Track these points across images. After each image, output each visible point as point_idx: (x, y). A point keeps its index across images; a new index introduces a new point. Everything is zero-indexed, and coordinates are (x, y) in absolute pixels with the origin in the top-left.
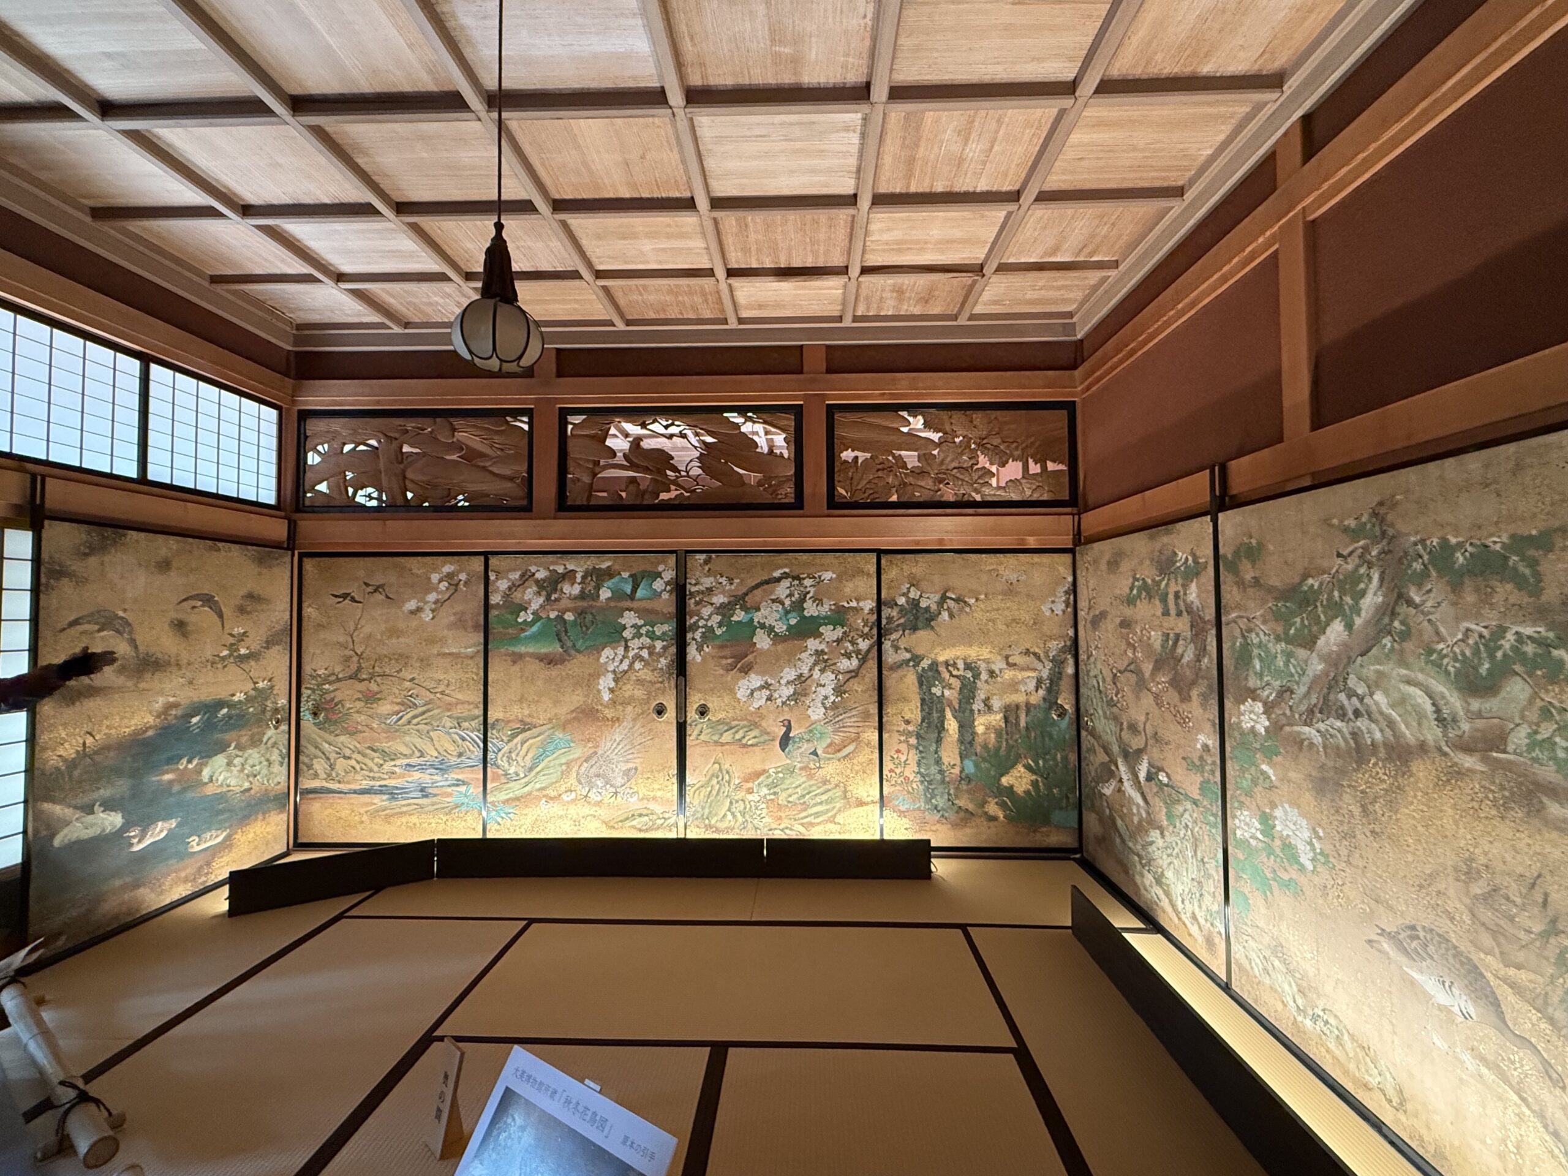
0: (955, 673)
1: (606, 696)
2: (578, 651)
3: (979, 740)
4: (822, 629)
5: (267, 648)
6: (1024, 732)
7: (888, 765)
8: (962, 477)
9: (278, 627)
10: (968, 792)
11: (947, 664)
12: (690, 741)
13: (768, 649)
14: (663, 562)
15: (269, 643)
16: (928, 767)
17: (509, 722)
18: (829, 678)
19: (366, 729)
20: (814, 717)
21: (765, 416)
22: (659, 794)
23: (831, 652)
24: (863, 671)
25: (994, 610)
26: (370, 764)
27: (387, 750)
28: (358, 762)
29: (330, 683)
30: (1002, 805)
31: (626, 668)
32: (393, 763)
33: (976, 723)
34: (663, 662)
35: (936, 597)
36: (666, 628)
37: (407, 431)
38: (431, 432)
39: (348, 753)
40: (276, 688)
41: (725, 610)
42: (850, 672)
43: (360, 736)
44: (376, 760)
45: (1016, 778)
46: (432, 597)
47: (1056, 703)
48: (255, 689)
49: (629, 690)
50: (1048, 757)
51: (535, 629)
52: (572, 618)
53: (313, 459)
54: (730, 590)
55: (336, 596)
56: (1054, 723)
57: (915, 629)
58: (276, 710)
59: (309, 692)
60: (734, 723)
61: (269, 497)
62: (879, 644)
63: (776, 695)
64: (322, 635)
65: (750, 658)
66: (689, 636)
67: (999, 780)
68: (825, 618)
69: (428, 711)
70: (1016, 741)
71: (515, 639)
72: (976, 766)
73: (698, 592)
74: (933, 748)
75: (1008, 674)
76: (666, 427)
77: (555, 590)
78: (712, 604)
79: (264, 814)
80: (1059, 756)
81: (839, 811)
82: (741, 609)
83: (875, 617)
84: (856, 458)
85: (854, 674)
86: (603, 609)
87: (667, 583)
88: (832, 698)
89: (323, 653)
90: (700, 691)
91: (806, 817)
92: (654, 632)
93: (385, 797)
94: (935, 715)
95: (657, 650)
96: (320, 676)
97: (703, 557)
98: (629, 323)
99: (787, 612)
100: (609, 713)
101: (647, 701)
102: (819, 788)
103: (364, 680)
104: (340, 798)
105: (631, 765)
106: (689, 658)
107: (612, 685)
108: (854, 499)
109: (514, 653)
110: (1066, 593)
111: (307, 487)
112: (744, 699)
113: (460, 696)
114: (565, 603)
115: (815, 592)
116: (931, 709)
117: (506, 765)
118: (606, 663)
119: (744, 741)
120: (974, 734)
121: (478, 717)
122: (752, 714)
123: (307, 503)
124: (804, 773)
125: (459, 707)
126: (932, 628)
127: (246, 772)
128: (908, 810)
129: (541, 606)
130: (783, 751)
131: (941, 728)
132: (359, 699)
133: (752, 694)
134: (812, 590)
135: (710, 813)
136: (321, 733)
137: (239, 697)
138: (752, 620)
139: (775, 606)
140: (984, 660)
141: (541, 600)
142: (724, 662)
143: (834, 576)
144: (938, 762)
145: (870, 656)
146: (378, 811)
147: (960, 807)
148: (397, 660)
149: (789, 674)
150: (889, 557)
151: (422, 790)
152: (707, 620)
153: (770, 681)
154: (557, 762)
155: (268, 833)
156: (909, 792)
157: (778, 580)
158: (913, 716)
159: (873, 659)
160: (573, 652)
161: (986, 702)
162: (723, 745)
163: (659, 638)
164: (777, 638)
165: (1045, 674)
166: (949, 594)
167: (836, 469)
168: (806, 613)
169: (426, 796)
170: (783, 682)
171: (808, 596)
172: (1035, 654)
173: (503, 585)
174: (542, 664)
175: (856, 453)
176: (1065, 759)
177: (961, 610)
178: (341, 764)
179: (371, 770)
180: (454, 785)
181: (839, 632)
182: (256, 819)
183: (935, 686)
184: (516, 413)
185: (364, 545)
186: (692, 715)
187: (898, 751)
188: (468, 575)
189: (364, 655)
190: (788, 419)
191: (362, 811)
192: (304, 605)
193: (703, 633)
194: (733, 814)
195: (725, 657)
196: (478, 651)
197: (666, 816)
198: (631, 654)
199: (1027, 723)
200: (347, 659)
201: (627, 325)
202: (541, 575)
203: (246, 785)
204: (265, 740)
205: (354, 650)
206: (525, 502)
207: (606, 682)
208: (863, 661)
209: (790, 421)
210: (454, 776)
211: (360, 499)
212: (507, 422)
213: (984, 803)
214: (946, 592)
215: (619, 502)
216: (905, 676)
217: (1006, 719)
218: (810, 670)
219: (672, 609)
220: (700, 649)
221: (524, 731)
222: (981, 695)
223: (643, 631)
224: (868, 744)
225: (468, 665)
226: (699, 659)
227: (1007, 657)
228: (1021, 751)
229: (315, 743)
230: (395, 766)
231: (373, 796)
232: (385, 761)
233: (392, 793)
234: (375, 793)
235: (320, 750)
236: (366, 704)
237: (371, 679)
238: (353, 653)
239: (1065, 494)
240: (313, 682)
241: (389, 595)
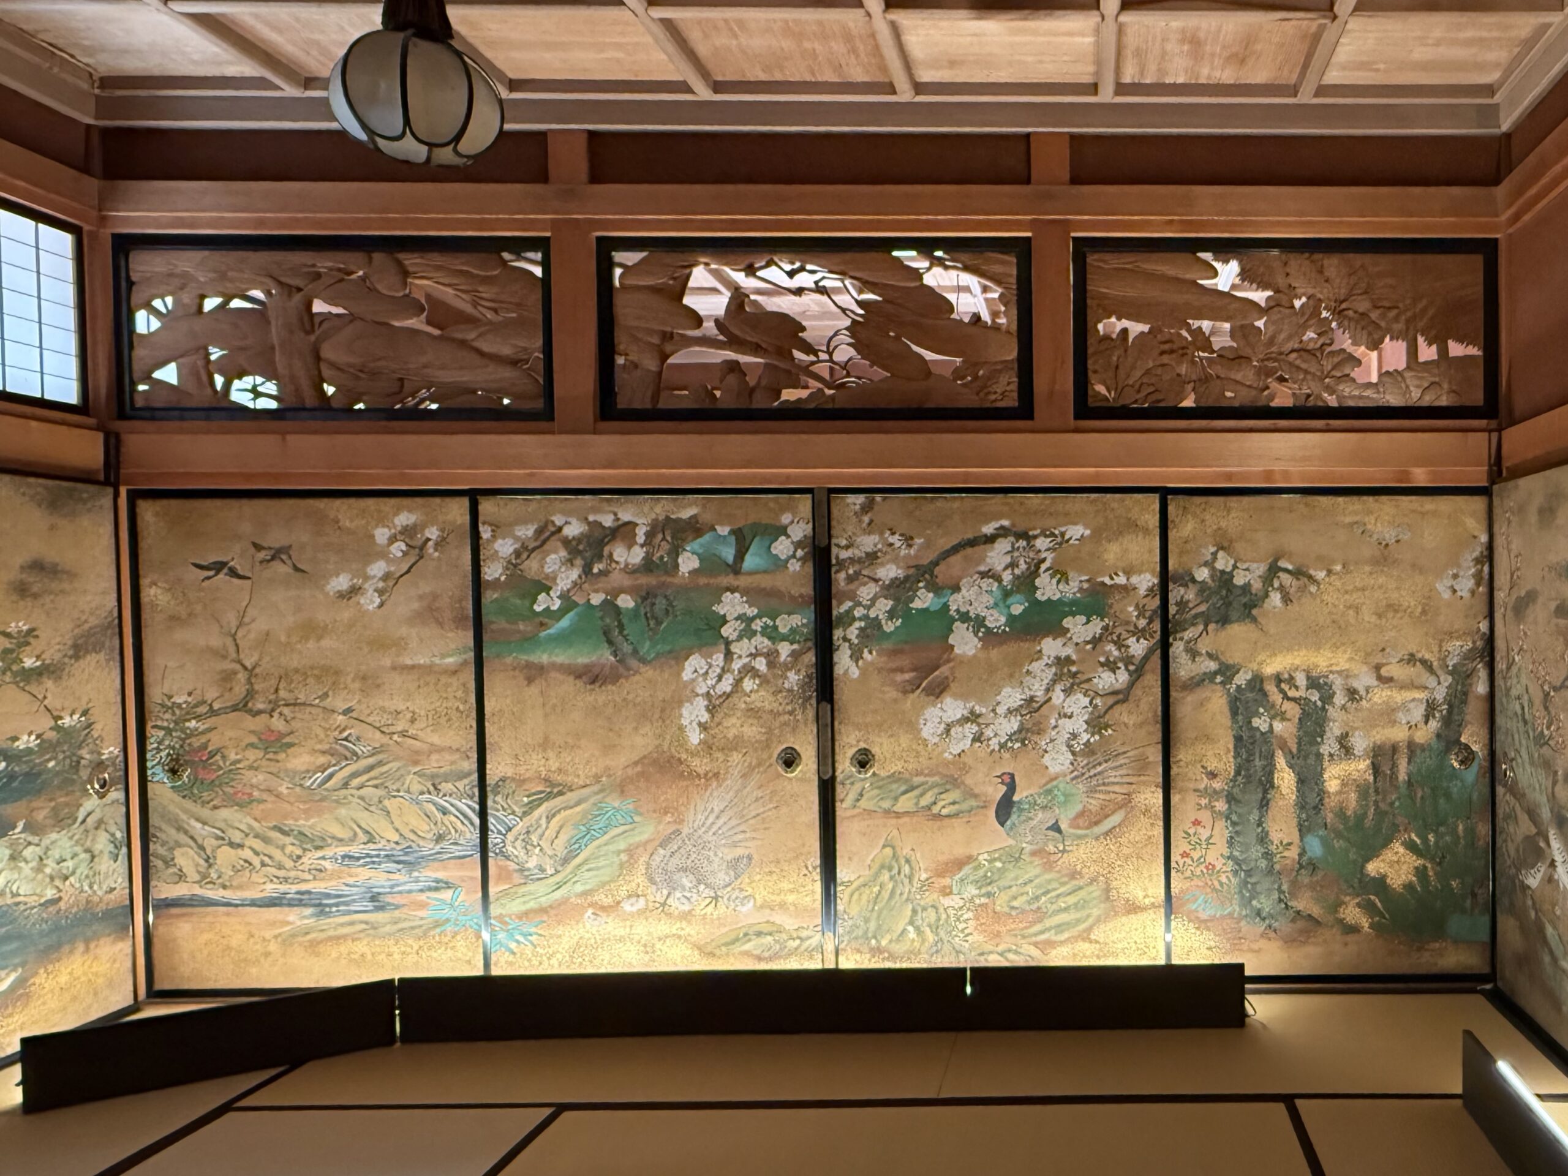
0: (1292, 693)
1: (695, 737)
2: (643, 661)
3: (1331, 803)
4: (1067, 622)
5: (76, 657)
6: (1403, 789)
7: (1179, 846)
8: (1304, 366)
9: (93, 621)
10: (1312, 887)
11: (1278, 679)
12: (843, 809)
13: (975, 656)
14: (792, 509)
15: (79, 650)
16: (1246, 848)
17: (524, 781)
18: (1078, 703)
19: (265, 796)
20: (1054, 769)
21: (965, 257)
22: (791, 898)
23: (1082, 661)
24: (1137, 691)
25: (1357, 589)
26: (277, 854)
27: (306, 831)
28: (257, 853)
29: (198, 717)
30: (1368, 908)
31: (728, 689)
32: (320, 854)
33: (1326, 776)
34: (793, 679)
35: (1260, 569)
36: (798, 620)
37: (318, 276)
38: (363, 279)
39: (237, 837)
40: (98, 727)
41: (899, 590)
42: (1115, 693)
43: (257, 810)
44: (289, 849)
45: (1391, 864)
46: (378, 568)
47: (1458, 742)
48: (57, 728)
49: (734, 725)
50: (1442, 829)
51: (565, 622)
52: (631, 604)
53: (144, 323)
54: (908, 556)
55: (201, 567)
56: (1454, 774)
57: (1224, 621)
58: (100, 765)
59: (161, 733)
60: (917, 780)
61: (67, 391)
62: (1165, 646)
63: (989, 733)
64: (180, 635)
65: (944, 671)
66: (838, 633)
67: (1363, 867)
68: (1073, 603)
69: (380, 763)
70: (1392, 804)
71: (530, 641)
72: (1325, 843)
73: (852, 560)
74: (1254, 816)
75: (1381, 696)
76: (791, 274)
77: (600, 557)
78: (876, 581)
79: (87, 942)
80: (1461, 827)
81: (1098, 920)
82: (928, 588)
83: (1157, 602)
84: (1125, 331)
85: (1121, 696)
86: (684, 590)
87: (798, 545)
88: (1085, 737)
89: (182, 667)
90: (858, 727)
91: (1042, 932)
92: (775, 628)
93: (309, 911)
94: (1258, 763)
95: (783, 658)
96: (179, 706)
97: (860, 499)
98: (718, 87)
99: (1007, 594)
100: (700, 765)
101: (767, 745)
102: (1063, 884)
103: (260, 712)
104: (228, 914)
105: (740, 852)
106: (838, 670)
107: (705, 717)
108: (1121, 402)
109: (529, 665)
110: (1478, 561)
111: (136, 375)
112: (936, 740)
113: (435, 739)
114: (617, 578)
115: (1054, 560)
116: (1251, 754)
117: (522, 854)
118: (693, 680)
119: (935, 810)
120: (1322, 793)
121: (469, 774)
122: (947, 764)
123: (139, 403)
124: (1037, 861)
125: (434, 757)
126: (1254, 620)
127: (48, 871)
128: (1212, 919)
129: (575, 584)
130: (1002, 826)
131: (1267, 784)
132: (252, 745)
133: (948, 731)
134: (1050, 557)
135: (879, 927)
136: (188, 804)
137: (26, 741)
138: (946, 607)
139: (985, 583)
140: (1339, 673)
141: (574, 574)
142: (899, 677)
143: (1088, 532)
144: (1263, 839)
145: (1147, 667)
146: (294, 936)
147: (1298, 912)
148: (318, 678)
149: (1011, 697)
150: (1181, 499)
151: (374, 898)
152: (869, 608)
153: (978, 709)
154: (611, 848)
155: (96, 974)
156: (1214, 889)
157: (991, 539)
158: (1221, 766)
159: (1153, 671)
160: (633, 663)
161: (1343, 741)
162: (898, 815)
163: (784, 638)
164: (990, 638)
165: (1440, 694)
166: (1282, 564)
167: (1090, 351)
168: (1038, 595)
169: (381, 908)
170: (1001, 710)
171: (1043, 567)
172: (1424, 662)
173: (505, 547)
174: (579, 683)
175: (1126, 323)
176: (1471, 831)
177: (1302, 589)
178: (225, 856)
179: (280, 867)
180: (430, 889)
181: (1096, 627)
182: (71, 952)
183: (1259, 715)
184: (519, 246)
185: (249, 477)
186: (845, 766)
187: (1197, 823)
188: (442, 530)
189: (257, 670)
190: (1003, 263)
191: (268, 934)
192: (144, 582)
193: (861, 629)
194: (918, 929)
195: (901, 670)
196: (465, 663)
197: (804, 934)
198: (736, 665)
199: (1409, 775)
200: (227, 678)
201: (716, 91)
202: (574, 529)
203: (50, 893)
204: (81, 817)
205: (240, 662)
206: (539, 404)
207: (694, 713)
208: (1137, 674)
209: (1009, 266)
210: (429, 874)
212: (504, 263)
213: (1338, 904)
214: (1276, 560)
215: (707, 404)
216: (1208, 699)
217: (1376, 769)
218: (1048, 690)
219: (808, 590)
220: (856, 656)
221: (550, 796)
222: (1334, 729)
223: (757, 625)
224: (1146, 812)
225: (447, 685)
226: (855, 672)
227: (1378, 668)
228: (1400, 820)
229: (176, 821)
230: (323, 858)
231: (286, 909)
232: (305, 850)
233: (320, 905)
234: (290, 905)
235: (186, 832)
236: (266, 753)
237: (273, 710)
238: (238, 667)
239: (1477, 398)
240: (167, 716)
241: (299, 566)
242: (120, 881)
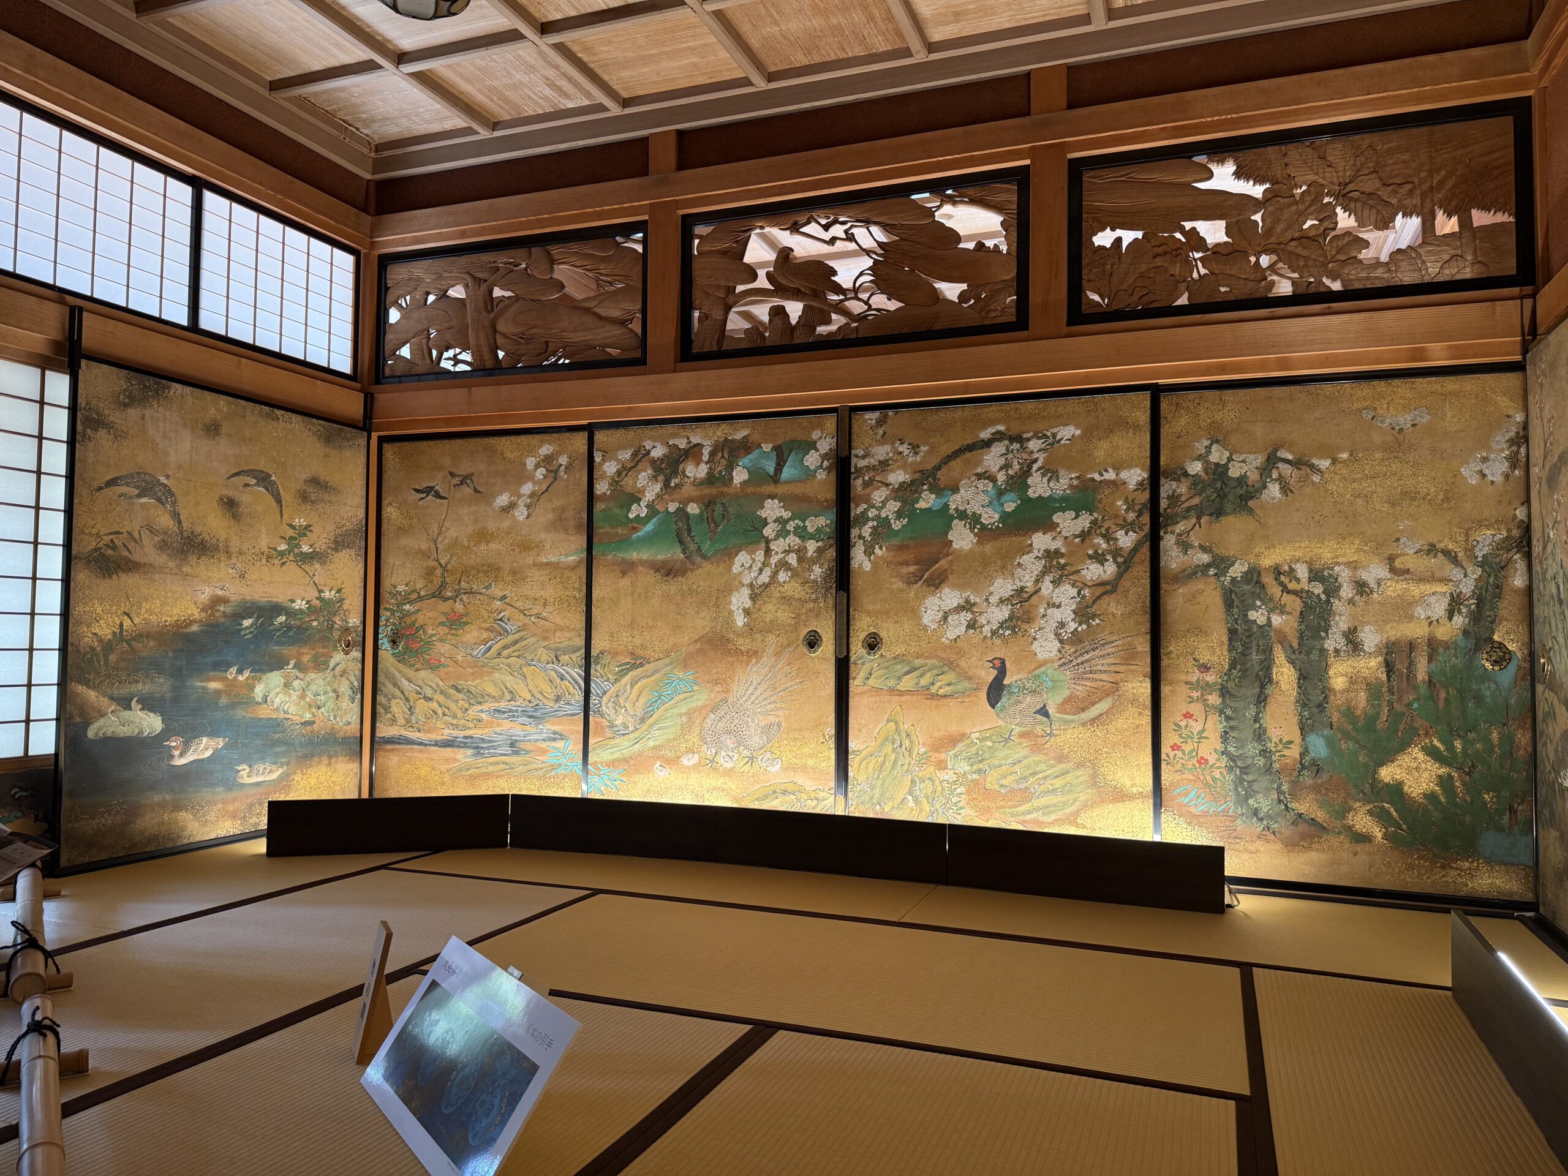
0: (1292, 586)
1: (740, 621)
2: (704, 557)
3: (1337, 701)
4: (1057, 518)
5: (336, 550)
6: (1423, 690)
7: (1169, 738)
8: (1305, 253)
10: (1316, 789)
11: (1277, 571)
12: (856, 685)
13: (971, 550)
14: (820, 426)
16: (1241, 743)
17: (616, 654)
18: (1066, 594)
19: (449, 662)
20: (1042, 655)
21: (971, 191)
22: (811, 763)
23: (1071, 553)
24: (1125, 583)
25: (1367, 477)
26: (454, 707)
27: (473, 690)
28: (440, 706)
29: (410, 602)
30: (1381, 816)
31: (767, 580)
32: (480, 708)
33: (1331, 672)
34: (817, 571)
35: (1258, 460)
36: (822, 522)
37: (498, 269)
38: (526, 269)
39: (429, 692)
40: (347, 602)
41: (906, 493)
42: (1103, 584)
43: (443, 671)
44: (461, 703)
45: (1409, 770)
46: (527, 488)
47: (1490, 639)
48: (320, 599)
49: (771, 611)
50: (1471, 736)
51: (649, 527)
52: (697, 511)
53: (394, 316)
54: (915, 463)
55: (418, 491)
56: (1485, 676)
57: (1219, 513)
58: (346, 630)
59: (388, 614)
60: (918, 662)
61: (346, 364)
62: (1154, 540)
63: (982, 620)
64: (404, 541)
65: (943, 563)
66: (854, 532)
67: (1375, 772)
68: (1063, 499)
69: (522, 639)
70: (1409, 705)
71: (624, 542)
72: (1330, 743)
73: (868, 468)
74: (1251, 712)
75: (1395, 588)
76: (826, 227)
77: (675, 472)
78: (887, 485)
80: (1495, 735)
81: (1085, 806)
82: (931, 490)
83: (1146, 495)
84: (1119, 240)
85: (1108, 588)
86: (737, 497)
87: (825, 457)
88: (1073, 626)
89: (403, 564)
90: (869, 613)
91: (1030, 812)
92: (805, 527)
93: (470, 752)
94: (1255, 657)
95: (810, 554)
96: (399, 593)
97: (876, 415)
98: (771, 77)
99: (1000, 493)
100: (743, 643)
101: (795, 628)
102: (1052, 766)
103: (448, 598)
104: (420, 751)
105: (772, 719)
106: (855, 564)
107: (748, 604)
108: (1115, 307)
109: (624, 561)
110: (1511, 442)
111: (387, 352)
112: (934, 626)
113: (558, 620)
114: (688, 490)
115: (1046, 461)
116: (1247, 647)
117: (612, 712)
118: (741, 573)
119: (934, 689)
120: (1327, 692)
121: (578, 649)
122: (945, 648)
123: (387, 372)
124: (1025, 743)
125: (558, 634)
126: (1251, 511)
127: (308, 699)
128: (1205, 814)
129: (658, 496)
130: (993, 708)
131: (1265, 679)
132: (442, 624)
133: (945, 618)
134: (1041, 458)
135: (882, 795)
136: (401, 667)
137: (300, 604)
138: (946, 506)
139: (981, 484)
140: (1348, 564)
141: (658, 487)
142: (905, 570)
143: (1078, 432)
144: (1260, 735)
145: (1137, 559)
146: (460, 771)
147: (1300, 815)
148: (486, 573)
149: (1003, 587)
150: (1175, 397)
151: (512, 745)
152: (879, 509)
153: (972, 598)
154: (676, 711)
156: (1206, 785)
157: (987, 444)
158: (1215, 659)
159: (1142, 562)
160: (698, 559)
161: (1352, 638)
162: (901, 693)
163: (812, 537)
164: (985, 533)
165: (1467, 587)
166: (1283, 454)
167: (1085, 262)
168: (1031, 493)
169: (517, 753)
170: (994, 599)
171: (1035, 467)
172: (1446, 553)
173: (610, 468)
174: (658, 575)
175: (1119, 233)
176: (1508, 740)
177: (1304, 480)
178: (421, 706)
179: (455, 717)
180: (550, 739)
181: (1084, 521)
183: (1255, 608)
184: (627, 230)
185: (448, 422)
186: (857, 650)
187: (1188, 716)
188: (570, 457)
189: (449, 567)
190: (1007, 191)
191: (444, 768)
192: (384, 503)
193: (873, 528)
194: (916, 800)
195: (906, 563)
196: (580, 562)
197: (821, 795)
198: (774, 560)
199: (1430, 675)
200: (429, 573)
201: (769, 80)
202: (658, 452)
203: (308, 716)
205: (437, 561)
206: (638, 354)
207: (740, 600)
208: (1125, 565)
209: (1009, 194)
210: (549, 727)
211: (446, 365)
212: (618, 244)
213: (1344, 811)
214: (1277, 450)
215: (759, 343)
216: (1201, 592)
217: (1389, 667)
218: (1037, 581)
219: (830, 494)
220: (869, 552)
221: (635, 666)
222: (1341, 623)
223: (791, 526)
224: (1134, 701)
225: (569, 578)
226: (867, 566)
227: (1391, 559)
228: (1418, 723)
229: (394, 679)
230: (482, 711)
231: (456, 750)
232: (470, 704)
233: (478, 747)
234: (458, 746)
235: (399, 688)
236: (451, 629)
237: (457, 596)
238: (437, 564)
239: (1509, 266)
240: (393, 601)
241: (478, 488)
242: (354, 718)
